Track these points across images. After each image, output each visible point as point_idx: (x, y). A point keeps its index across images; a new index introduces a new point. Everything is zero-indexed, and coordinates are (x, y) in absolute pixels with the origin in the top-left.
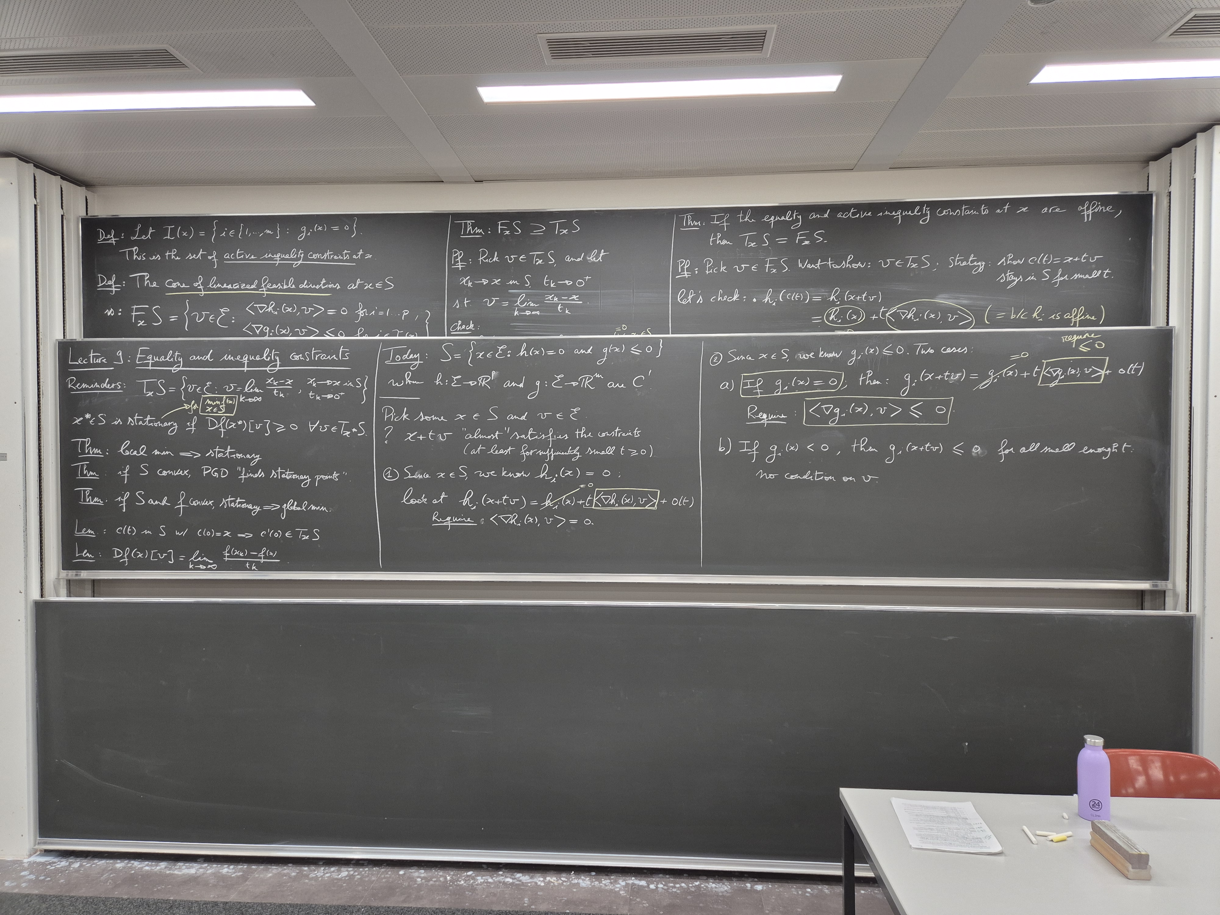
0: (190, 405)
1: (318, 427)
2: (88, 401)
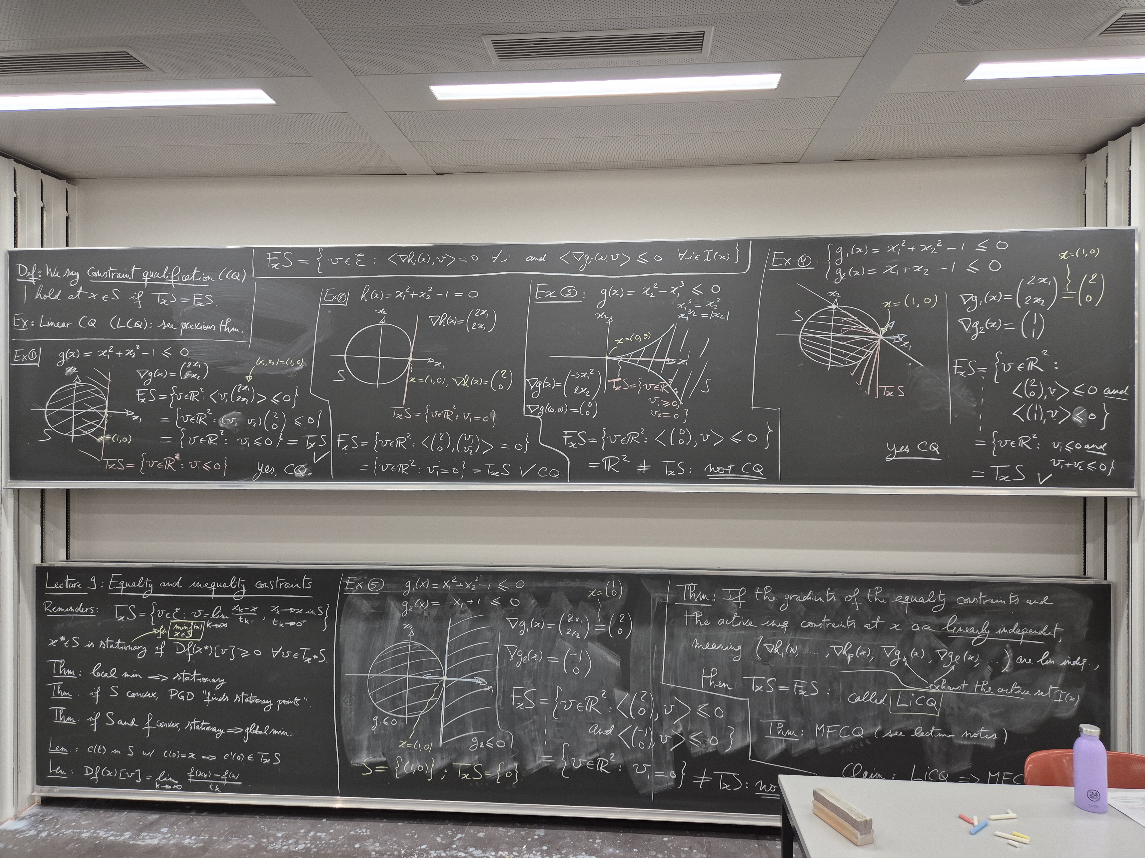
0: (159, 630)
1: (280, 654)
2: (63, 624)
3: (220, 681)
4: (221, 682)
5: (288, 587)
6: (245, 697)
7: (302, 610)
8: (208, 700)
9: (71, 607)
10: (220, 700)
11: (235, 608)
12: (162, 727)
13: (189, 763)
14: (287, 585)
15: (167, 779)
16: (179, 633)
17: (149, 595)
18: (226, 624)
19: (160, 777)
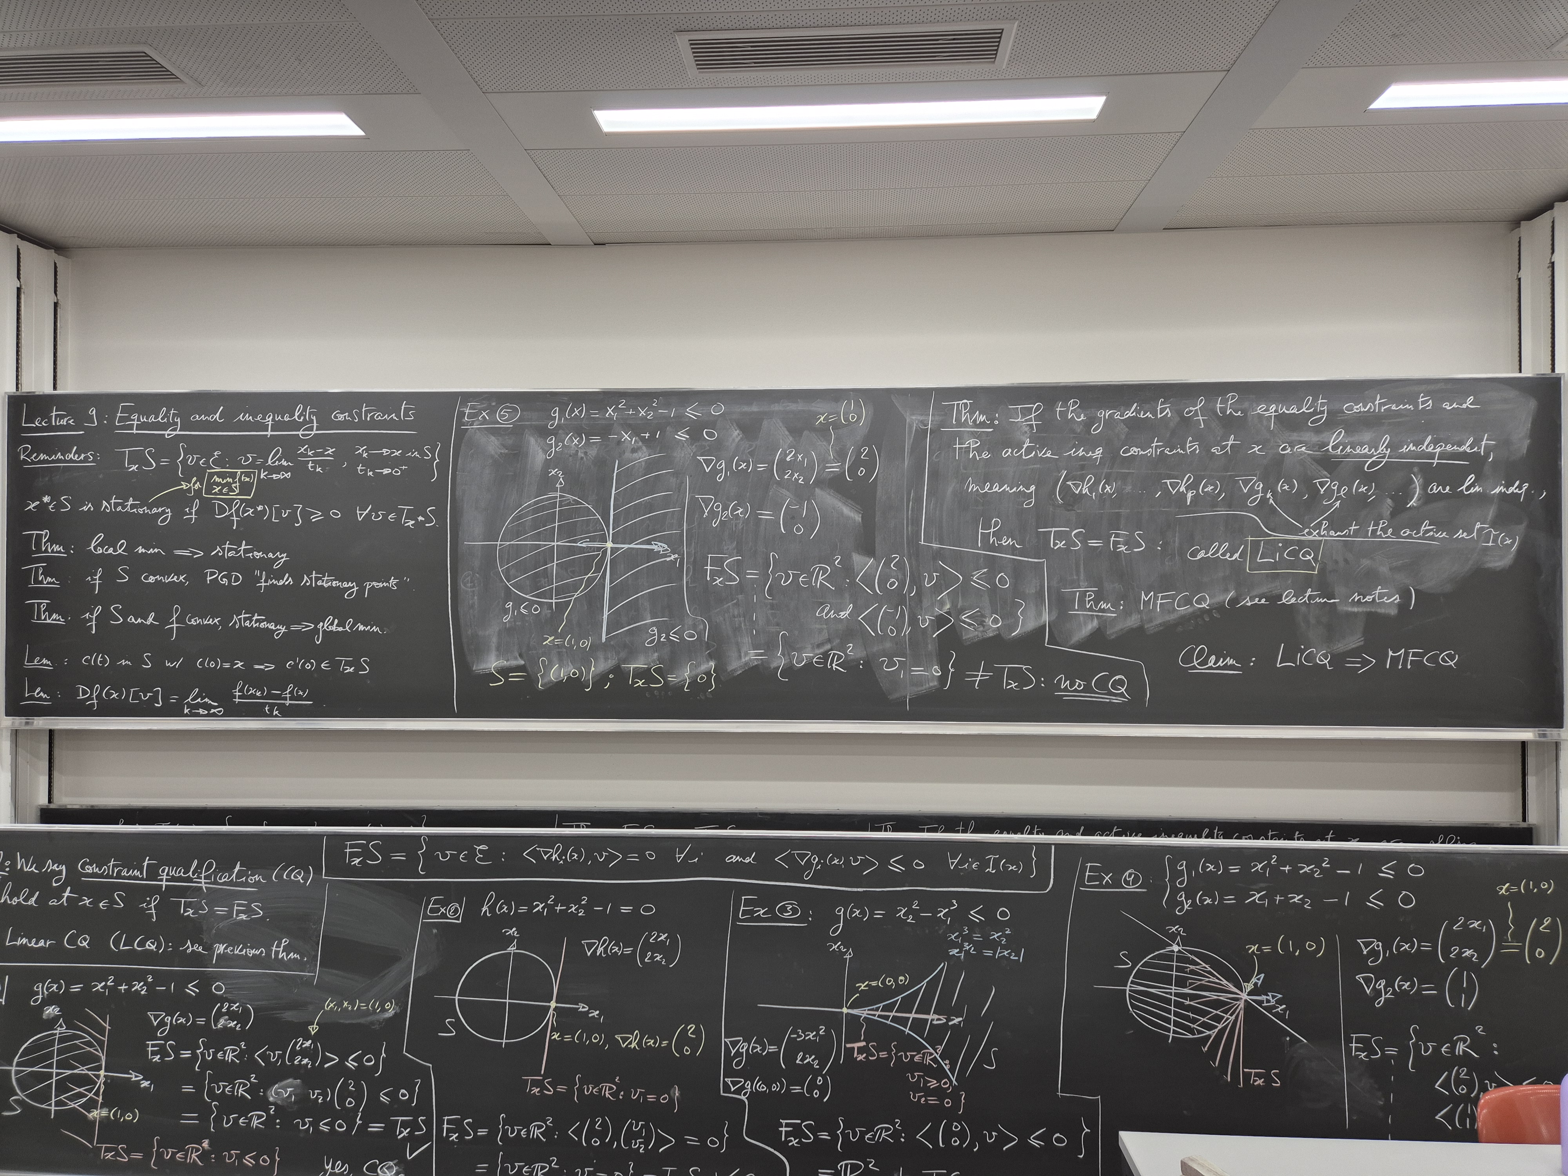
0: (190, 484)
1: (369, 515)
2: (47, 479)
3: (280, 557)
4: (282, 558)
5: (380, 418)
6: (317, 579)
7: (400, 451)
8: (263, 584)
9: (60, 453)
10: (281, 583)
11: (302, 449)
12: (195, 624)
13: (233, 676)
14: (378, 416)
15: (201, 700)
16: (220, 488)
17: (175, 433)
18: (289, 473)
19: (190, 698)
